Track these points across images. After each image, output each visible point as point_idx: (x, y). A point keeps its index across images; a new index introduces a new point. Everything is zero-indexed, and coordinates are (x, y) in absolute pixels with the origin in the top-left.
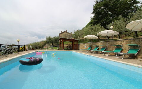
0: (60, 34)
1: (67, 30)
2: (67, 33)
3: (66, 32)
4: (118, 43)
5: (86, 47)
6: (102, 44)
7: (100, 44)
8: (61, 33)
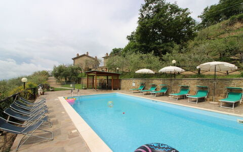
0: (74, 59)
1: (87, 53)
2: (89, 57)
3: (87, 55)
4: (184, 83)
5: (134, 84)
6: (161, 82)
7: (159, 83)
8: (76, 56)
